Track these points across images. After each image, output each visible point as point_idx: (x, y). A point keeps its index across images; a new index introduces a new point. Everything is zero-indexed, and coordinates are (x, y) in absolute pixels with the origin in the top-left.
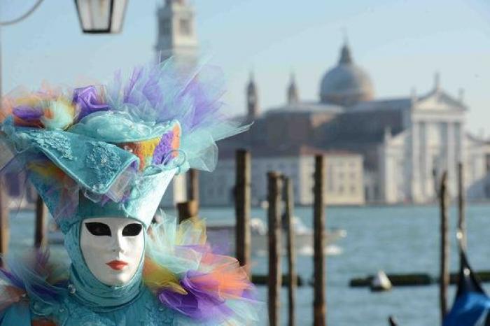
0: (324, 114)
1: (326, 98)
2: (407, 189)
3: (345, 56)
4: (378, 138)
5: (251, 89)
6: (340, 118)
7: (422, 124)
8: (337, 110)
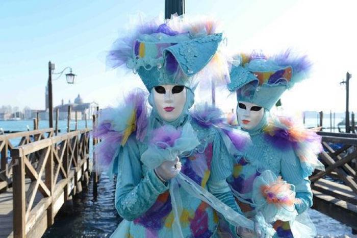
0: (75, 105)
1: (75, 102)
2: (89, 117)
3: (79, 96)
4: (84, 109)
5: (62, 101)
6: (78, 106)
7: (92, 107)
8: (77, 105)
